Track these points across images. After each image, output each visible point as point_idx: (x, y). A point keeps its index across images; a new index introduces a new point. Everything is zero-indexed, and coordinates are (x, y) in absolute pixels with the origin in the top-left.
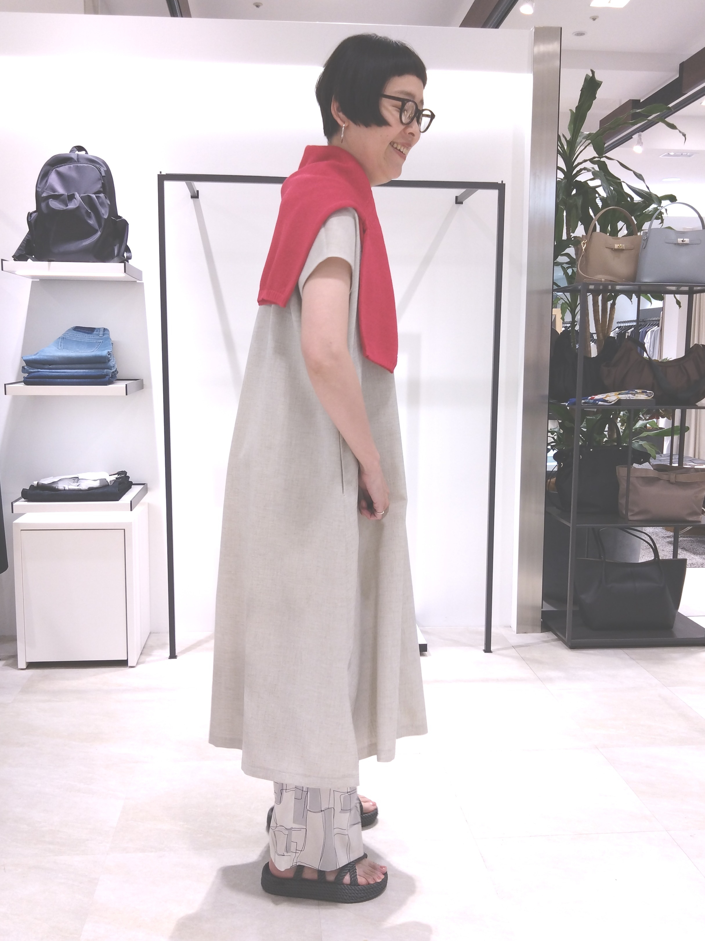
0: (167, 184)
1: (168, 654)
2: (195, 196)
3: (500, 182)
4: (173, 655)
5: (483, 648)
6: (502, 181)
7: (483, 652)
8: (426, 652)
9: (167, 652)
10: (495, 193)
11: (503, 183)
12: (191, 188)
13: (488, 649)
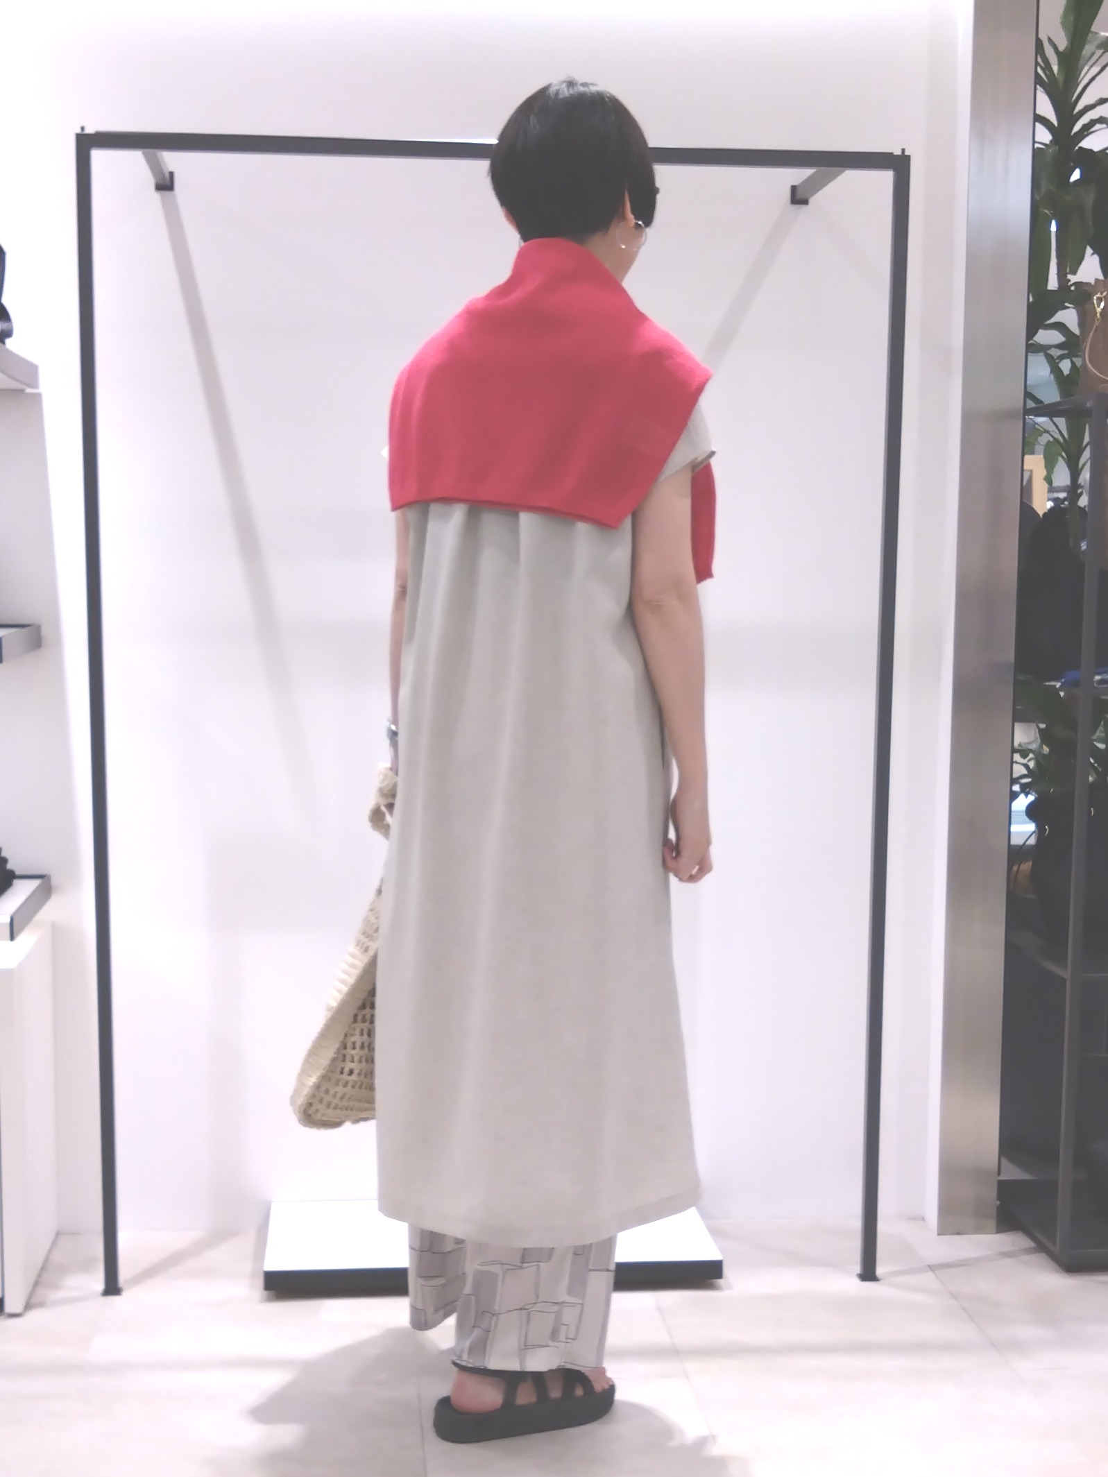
0: (98, 157)
1: (99, 1283)
2: (165, 185)
3: (898, 152)
4: (112, 1287)
5: (858, 1269)
6: (903, 150)
7: (857, 1281)
8: (719, 1280)
9: (98, 1282)
10: (885, 178)
11: (906, 153)
12: (156, 167)
13: (868, 1273)
